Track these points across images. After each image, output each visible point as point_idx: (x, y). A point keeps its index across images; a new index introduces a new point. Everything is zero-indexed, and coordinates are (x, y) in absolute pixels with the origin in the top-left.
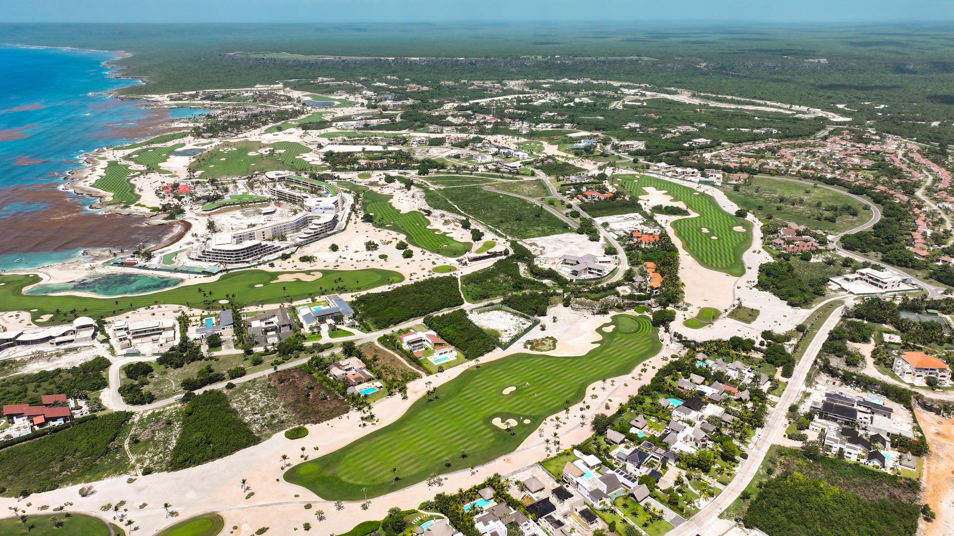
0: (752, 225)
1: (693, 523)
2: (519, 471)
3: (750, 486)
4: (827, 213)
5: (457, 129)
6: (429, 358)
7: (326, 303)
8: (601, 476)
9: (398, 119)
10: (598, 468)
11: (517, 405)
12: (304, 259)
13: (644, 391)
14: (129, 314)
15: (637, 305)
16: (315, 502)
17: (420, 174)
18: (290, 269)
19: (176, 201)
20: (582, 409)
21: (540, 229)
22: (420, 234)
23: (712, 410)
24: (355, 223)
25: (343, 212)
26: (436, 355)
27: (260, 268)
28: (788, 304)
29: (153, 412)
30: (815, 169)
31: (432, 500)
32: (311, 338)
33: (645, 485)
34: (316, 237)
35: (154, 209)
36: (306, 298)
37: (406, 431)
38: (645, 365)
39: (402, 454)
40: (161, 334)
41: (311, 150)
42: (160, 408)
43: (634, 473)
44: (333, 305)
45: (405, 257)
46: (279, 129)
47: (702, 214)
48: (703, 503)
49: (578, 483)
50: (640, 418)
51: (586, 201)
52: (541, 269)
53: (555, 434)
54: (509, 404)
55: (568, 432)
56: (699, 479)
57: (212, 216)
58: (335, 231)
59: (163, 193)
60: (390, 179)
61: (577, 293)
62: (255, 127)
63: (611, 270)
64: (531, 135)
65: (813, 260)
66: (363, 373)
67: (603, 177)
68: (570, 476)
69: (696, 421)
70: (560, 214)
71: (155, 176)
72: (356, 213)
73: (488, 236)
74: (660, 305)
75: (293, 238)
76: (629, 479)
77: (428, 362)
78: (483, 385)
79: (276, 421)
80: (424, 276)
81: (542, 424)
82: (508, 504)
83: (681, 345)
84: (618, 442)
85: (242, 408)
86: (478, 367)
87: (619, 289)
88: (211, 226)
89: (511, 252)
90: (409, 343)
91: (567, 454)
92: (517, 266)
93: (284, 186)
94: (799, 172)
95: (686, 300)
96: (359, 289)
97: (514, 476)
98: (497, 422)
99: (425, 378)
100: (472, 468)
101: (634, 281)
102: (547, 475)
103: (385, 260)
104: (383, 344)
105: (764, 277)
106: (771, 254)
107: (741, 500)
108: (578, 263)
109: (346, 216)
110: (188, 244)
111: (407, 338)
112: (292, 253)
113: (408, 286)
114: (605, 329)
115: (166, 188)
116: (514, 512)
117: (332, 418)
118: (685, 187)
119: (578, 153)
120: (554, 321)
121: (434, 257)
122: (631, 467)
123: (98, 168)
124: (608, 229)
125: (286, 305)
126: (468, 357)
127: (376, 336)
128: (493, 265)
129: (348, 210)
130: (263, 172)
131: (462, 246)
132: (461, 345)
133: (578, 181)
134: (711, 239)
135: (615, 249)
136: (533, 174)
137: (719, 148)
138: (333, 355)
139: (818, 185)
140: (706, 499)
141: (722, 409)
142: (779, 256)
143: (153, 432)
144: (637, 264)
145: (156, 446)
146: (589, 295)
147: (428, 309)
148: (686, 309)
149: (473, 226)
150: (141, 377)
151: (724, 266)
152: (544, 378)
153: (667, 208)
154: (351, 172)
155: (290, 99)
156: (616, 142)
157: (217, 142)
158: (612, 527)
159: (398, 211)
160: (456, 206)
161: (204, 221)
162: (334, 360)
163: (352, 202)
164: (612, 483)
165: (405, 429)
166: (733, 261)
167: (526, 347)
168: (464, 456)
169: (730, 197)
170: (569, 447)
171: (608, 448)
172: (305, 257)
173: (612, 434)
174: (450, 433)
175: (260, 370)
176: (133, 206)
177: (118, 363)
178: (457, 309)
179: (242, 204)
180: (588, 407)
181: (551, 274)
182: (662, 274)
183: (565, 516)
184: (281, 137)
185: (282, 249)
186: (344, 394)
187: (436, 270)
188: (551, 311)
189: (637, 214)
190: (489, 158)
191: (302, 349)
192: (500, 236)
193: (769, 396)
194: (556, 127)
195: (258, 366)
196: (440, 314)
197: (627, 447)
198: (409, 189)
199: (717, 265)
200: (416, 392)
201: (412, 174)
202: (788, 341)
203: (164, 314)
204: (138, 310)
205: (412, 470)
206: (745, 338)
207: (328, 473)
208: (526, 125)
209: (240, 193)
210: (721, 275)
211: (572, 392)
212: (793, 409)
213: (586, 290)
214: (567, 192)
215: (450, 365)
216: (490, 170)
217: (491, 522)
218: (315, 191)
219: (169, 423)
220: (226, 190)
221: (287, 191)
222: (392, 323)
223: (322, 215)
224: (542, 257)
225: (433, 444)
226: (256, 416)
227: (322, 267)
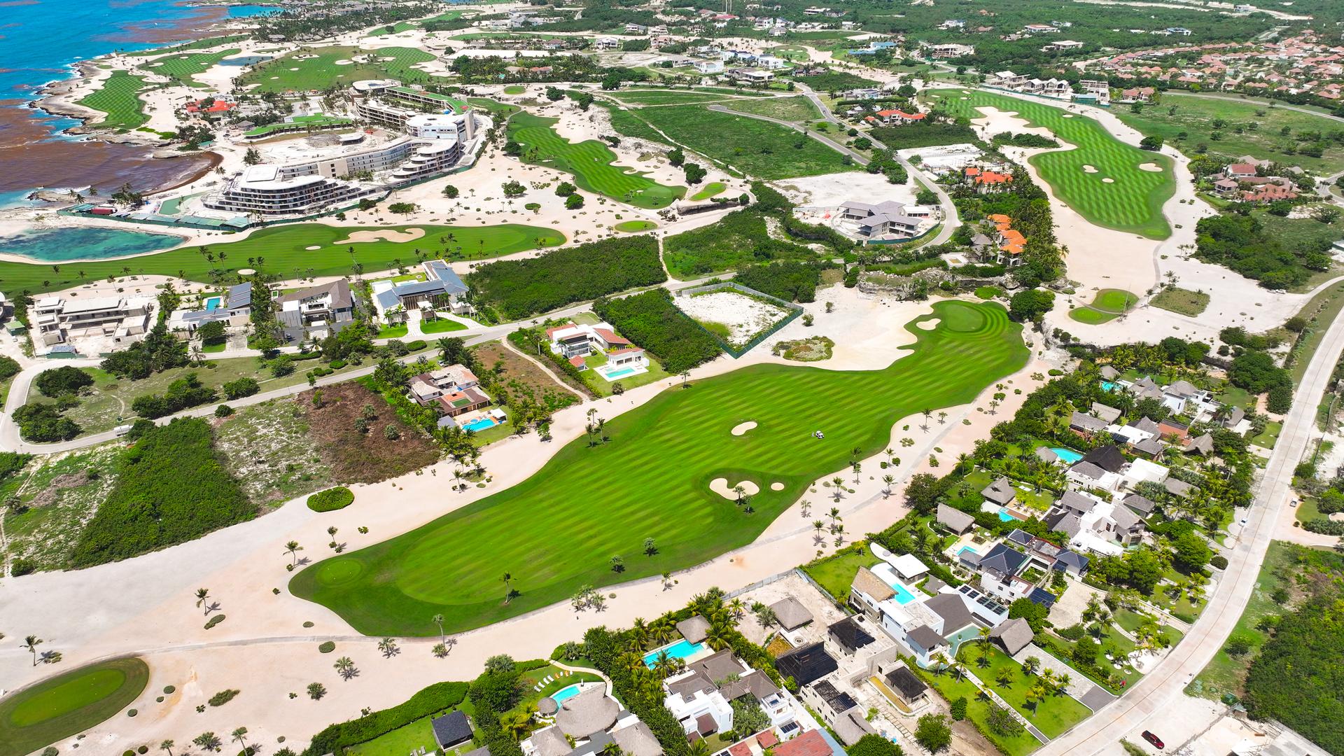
0: (1173, 162)
1: (1131, 703)
2: (761, 584)
3: (1241, 624)
4: (1302, 144)
5: (670, 31)
6: (597, 369)
7: (423, 274)
8: (928, 597)
9: (578, 17)
10: (922, 581)
11: (759, 455)
12: (398, 209)
13: (1003, 433)
14: (78, 289)
15: (980, 284)
16: (341, 639)
17: (605, 88)
18: (370, 223)
19: (204, 123)
20: (884, 465)
21: (803, 165)
22: (599, 174)
23: (1143, 471)
24: (492, 157)
25: (474, 140)
26: (611, 364)
27: (320, 221)
28: (1261, 285)
29: (71, 456)
30: (1268, 82)
31: (580, 640)
32: (387, 333)
33: (1023, 620)
34: (423, 173)
35: (166, 135)
36: (390, 267)
37: (541, 501)
38: (1000, 387)
39: (529, 545)
40: (120, 321)
41: (435, 58)
42: (85, 449)
43: (997, 593)
44: (433, 279)
45: (570, 208)
46: (391, 30)
47: (1081, 146)
48: (1146, 661)
49: (882, 613)
50: (1002, 483)
51: (881, 124)
52: (804, 225)
53: (835, 512)
54: (742, 453)
55: (857, 508)
56: (1133, 609)
57: (258, 146)
58: (455, 167)
59: (185, 112)
60: (555, 95)
61: (870, 263)
62: (353, 29)
63: (929, 227)
64: (788, 37)
65: (1292, 215)
66: (472, 393)
67: (907, 92)
68: (866, 597)
69: (1113, 492)
70: (839, 146)
71: (181, 91)
72: (494, 141)
73: (713, 176)
74: (1023, 284)
75: (384, 177)
76: (990, 606)
77: (595, 377)
78: (694, 418)
79: (298, 475)
80: (600, 236)
81: (808, 492)
82: (738, 654)
83: (1066, 354)
84: (960, 529)
85: (238, 452)
86: (686, 386)
87: (945, 257)
88: (252, 158)
89: (753, 200)
90: (562, 342)
91: (857, 550)
92: (763, 223)
93: (381, 102)
94: (1239, 86)
95: (1070, 276)
96: (486, 255)
97: (751, 594)
98: (719, 486)
99: (588, 404)
100: (666, 576)
101: (971, 244)
102: (817, 593)
103: (536, 212)
104: (516, 345)
105: (1210, 240)
106: (1214, 205)
107: (1229, 656)
108: (871, 214)
109: (479, 146)
110: (209, 185)
111: (559, 334)
112: (380, 200)
113: (570, 250)
114: (922, 325)
115: (193, 104)
116: (750, 671)
117: (403, 473)
118: (1047, 107)
119: (864, 60)
120: (829, 311)
121: (619, 207)
122: (990, 582)
123: (94, 78)
124: (920, 167)
125: (354, 279)
126: (670, 369)
127: (505, 331)
128: (721, 221)
129: (482, 137)
130: (350, 82)
131: (669, 191)
132: (658, 348)
133: (867, 97)
134: (1102, 183)
135: (935, 195)
136: (791, 88)
137: (1097, 54)
138: (422, 361)
139: (1276, 106)
140: (1152, 651)
141: (1165, 471)
142: (1229, 209)
143: (60, 492)
144: (976, 218)
145: (57, 519)
146: (892, 266)
147: (601, 287)
148: (1073, 292)
149: (689, 159)
150: (64, 395)
151: (1132, 223)
152: (810, 408)
153: (1019, 136)
154: (493, 86)
156: (927, 46)
157: (292, 46)
158: (958, 709)
159: (566, 141)
160: (661, 132)
161: (243, 152)
162: (423, 371)
163: (490, 125)
164: (953, 612)
165: (541, 496)
166: (1147, 216)
167: (776, 354)
168: (651, 552)
169: (1127, 122)
170: (860, 537)
171: (942, 542)
172: (399, 204)
173: (947, 514)
174: (627, 505)
175: (287, 385)
176: (134, 132)
177: (32, 369)
178: (654, 288)
179: (311, 129)
180: (897, 462)
181: (823, 234)
182: (1024, 233)
183: (857, 682)
184: (393, 41)
185: (364, 194)
186: (431, 429)
187: (621, 227)
188: (823, 295)
189: (970, 145)
190: (719, 67)
191: (367, 350)
192: (734, 174)
193: (1253, 448)
194: (828, 28)
195: (284, 378)
196: (624, 297)
197: (978, 540)
198: (586, 109)
199: (1119, 222)
200: (568, 429)
202: (1273, 347)
203: (138, 291)
204: (95, 283)
205: (546, 577)
206: (1189, 342)
207: (379, 579)
208: (780, 23)
209: (311, 114)
210: (1130, 239)
211: (865, 433)
212: (1304, 473)
213: (886, 259)
214: (850, 112)
215: (636, 382)
216: (719, 83)
217: (699, 694)
218: (429, 107)
219: (94, 476)
220: (289, 110)
221: (385, 109)
222: (536, 310)
223: (435, 142)
224: (807, 206)
225: (591, 527)
226: (261, 466)
227: (426, 222)
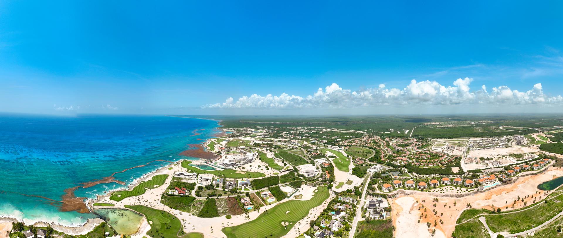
0: (350, 159)
4: (365, 154)
5: (285, 138)
7: (245, 181)
9: (272, 136)
12: (244, 168)
13: (325, 210)
14: (204, 174)
15: (324, 183)
18: (239, 170)
19: (221, 151)
20: (307, 219)
21: (301, 163)
22: (272, 164)
23: (342, 213)
24: (257, 160)
26: (270, 199)
27: (233, 169)
28: (359, 178)
32: (239, 190)
34: (247, 163)
35: (216, 152)
36: (241, 178)
38: (325, 202)
40: (208, 181)
41: (251, 142)
44: (246, 181)
45: (267, 170)
46: (246, 137)
47: (339, 157)
50: (323, 220)
51: (313, 156)
52: (300, 174)
53: (299, 229)
54: (287, 217)
55: (303, 227)
58: (252, 162)
60: (267, 150)
61: (309, 181)
62: (241, 136)
63: (317, 174)
64: (302, 139)
65: (363, 166)
66: (249, 202)
67: (317, 149)
69: (338, 219)
70: (306, 159)
71: (219, 145)
72: (258, 158)
73: (288, 165)
74: (330, 183)
75: (242, 162)
77: (267, 201)
78: (280, 209)
79: (225, 211)
80: (270, 176)
81: (296, 224)
83: (335, 194)
84: (317, 229)
85: (218, 205)
86: (280, 204)
87: (319, 179)
88: (226, 158)
89: (293, 169)
90: (263, 195)
91: (302, 235)
92: (294, 174)
94: (359, 145)
95: (336, 180)
96: (254, 178)
99: (265, 206)
101: (323, 176)
103: (262, 170)
104: (256, 194)
105: (353, 172)
106: (355, 166)
108: (309, 172)
109: (255, 158)
110: (220, 161)
111: (263, 193)
112: (241, 166)
113: (266, 178)
114: (316, 191)
115: (220, 148)
117: (238, 215)
118: (336, 151)
119: (312, 144)
120: (302, 190)
121: (274, 170)
123: (209, 142)
124: (317, 163)
125: (236, 179)
126: (278, 200)
127: (255, 192)
128: (288, 173)
130: (240, 146)
131: (281, 168)
132: (277, 197)
133: (311, 151)
134: (341, 163)
135: (319, 168)
136: (301, 149)
137: (342, 141)
138: (243, 195)
141: (345, 213)
143: (198, 205)
144: (324, 172)
145: (197, 208)
146: (311, 181)
147: (269, 185)
148: (336, 183)
149: (284, 163)
150: (200, 190)
152: (298, 208)
153: (331, 156)
154: (259, 148)
155: (250, 131)
156: (320, 141)
157: (233, 139)
159: (268, 158)
160: (281, 157)
161: (225, 156)
162: (243, 197)
163: (257, 155)
165: (257, 223)
166: (346, 168)
167: (294, 198)
168: (271, 235)
169: (345, 152)
170: (302, 233)
171: (314, 232)
173: (315, 227)
174: (269, 226)
175: (225, 196)
176: (213, 151)
177: (198, 185)
178: (277, 185)
179: (234, 153)
180: (309, 218)
181: (303, 176)
182: (330, 174)
184: (246, 139)
185: (239, 165)
186: (243, 208)
187: (274, 174)
188: (302, 186)
189: (325, 158)
190: (291, 145)
191: (236, 192)
192: (291, 165)
193: (357, 206)
194: (307, 138)
195: (225, 195)
196: (273, 187)
197: (319, 231)
198: (271, 152)
199: (343, 170)
200: (262, 211)
201: (273, 149)
202: (360, 189)
203: (210, 176)
204: (206, 174)
206: (350, 189)
208: (300, 137)
209: (234, 151)
210: (344, 172)
211: (305, 213)
212: (362, 208)
214: (308, 153)
215: (273, 203)
216: (291, 148)
218: (249, 151)
219: (202, 204)
220: (231, 150)
221: (244, 151)
222: (260, 188)
223: (250, 158)
224: (301, 171)
226: (221, 209)
227: (247, 171)
